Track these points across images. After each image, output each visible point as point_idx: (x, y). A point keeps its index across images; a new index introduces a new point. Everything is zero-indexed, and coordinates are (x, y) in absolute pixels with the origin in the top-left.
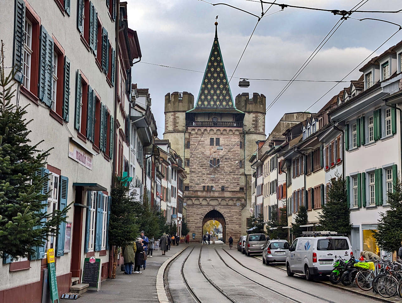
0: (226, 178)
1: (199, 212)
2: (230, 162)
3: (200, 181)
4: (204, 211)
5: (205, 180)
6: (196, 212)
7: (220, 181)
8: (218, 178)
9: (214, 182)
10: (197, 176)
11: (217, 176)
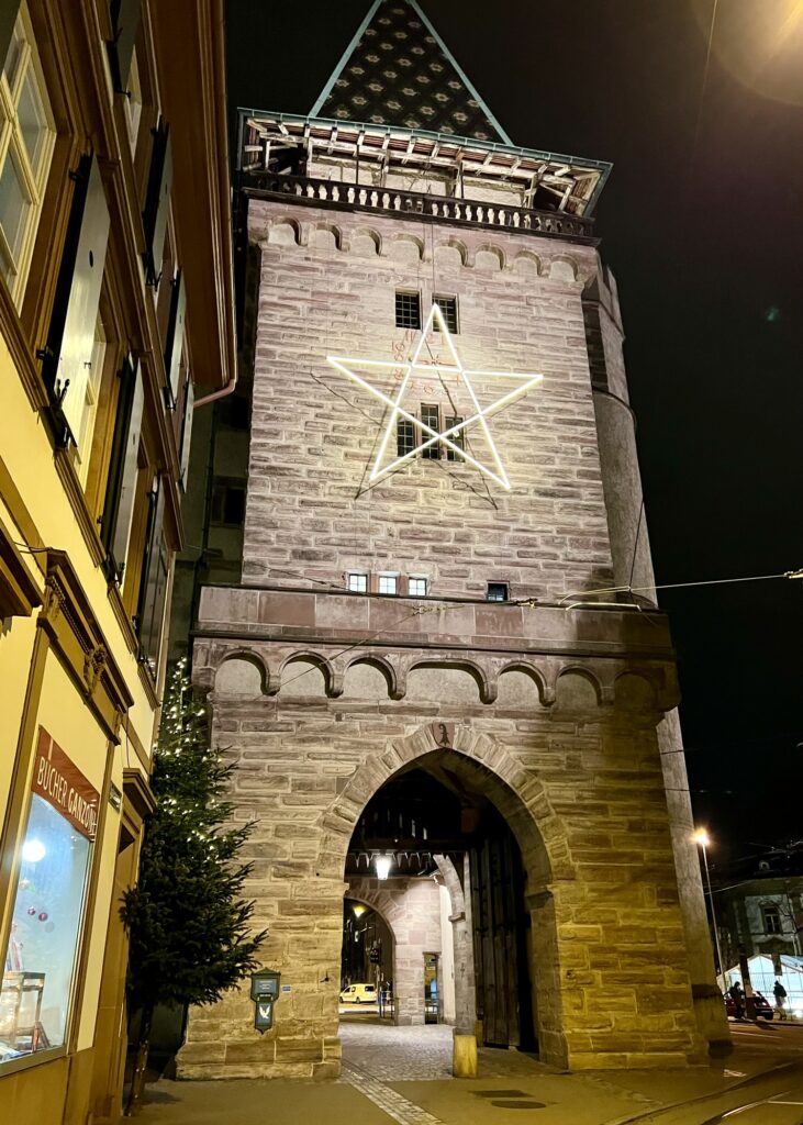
0: (513, 526)
1: (320, 764)
2: (535, 432)
3: (321, 536)
4: (363, 756)
5: (363, 530)
6: (291, 763)
7: (473, 547)
8: (459, 525)
9: (434, 549)
10: (302, 502)
11: (453, 510)
